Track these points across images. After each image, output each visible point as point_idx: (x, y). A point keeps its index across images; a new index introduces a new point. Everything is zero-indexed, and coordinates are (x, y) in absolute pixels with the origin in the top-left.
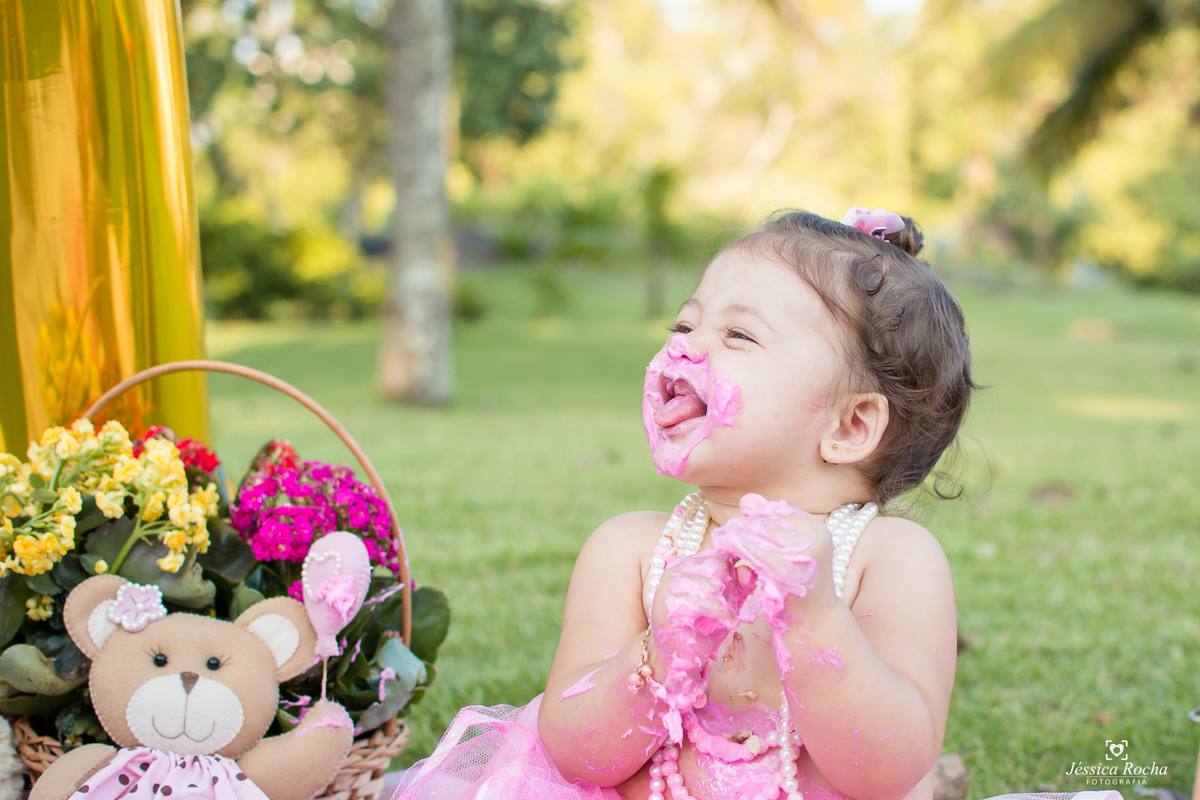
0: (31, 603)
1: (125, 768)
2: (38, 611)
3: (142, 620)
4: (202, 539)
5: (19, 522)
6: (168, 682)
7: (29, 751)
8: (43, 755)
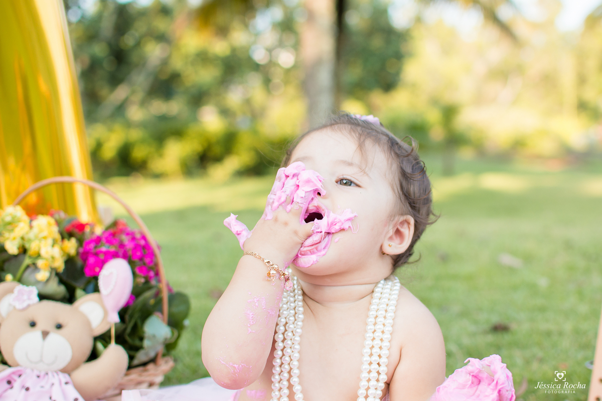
1: (10, 375)
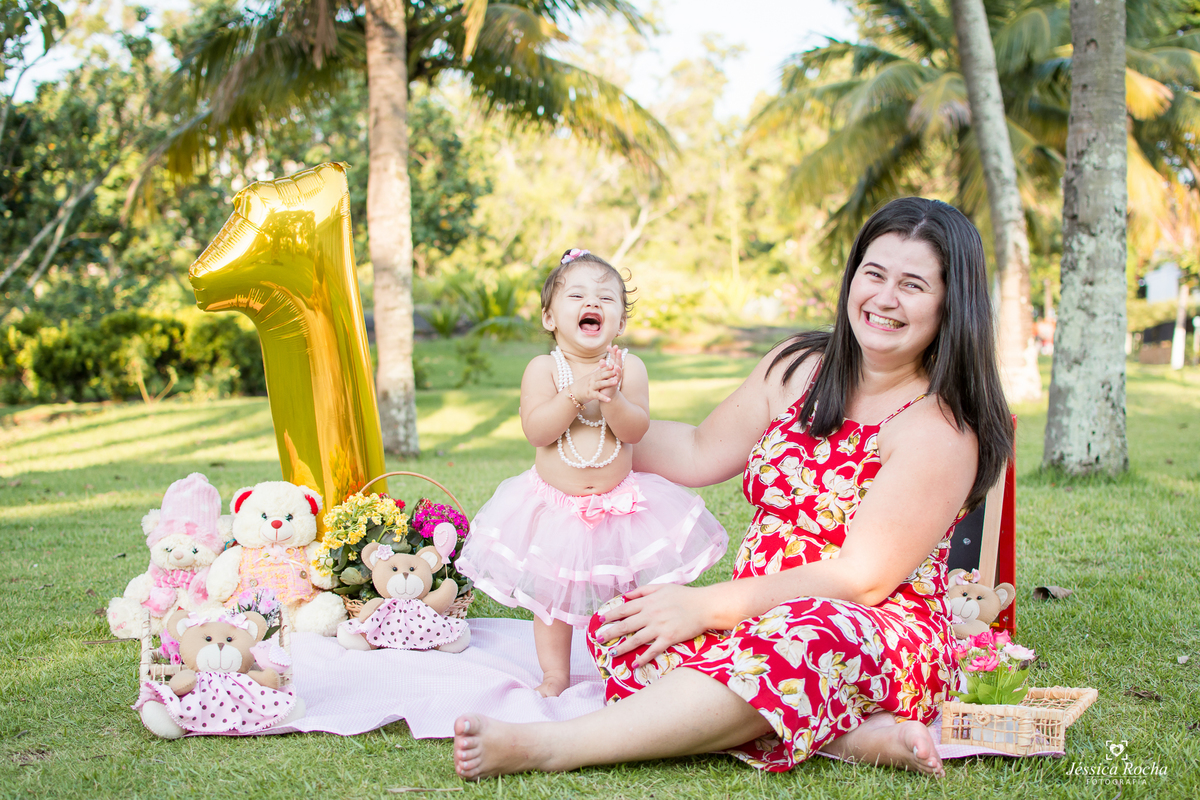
0: (350, 555)
1: (389, 604)
2: (352, 557)
3: (387, 557)
4: (406, 531)
5: (346, 528)
6: (399, 576)
7: (348, 604)
8: (356, 606)
